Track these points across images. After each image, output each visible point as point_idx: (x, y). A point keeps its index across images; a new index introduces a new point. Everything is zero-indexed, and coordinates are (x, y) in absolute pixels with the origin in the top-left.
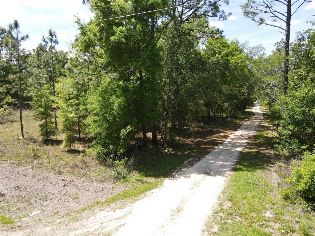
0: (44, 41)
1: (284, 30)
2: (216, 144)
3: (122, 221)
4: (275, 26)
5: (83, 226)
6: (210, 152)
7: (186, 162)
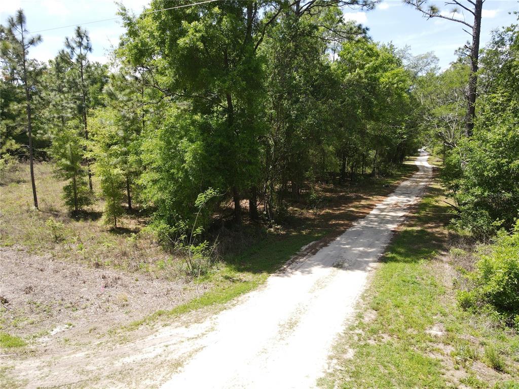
0: (69, 46)
1: (471, 27)
2: (353, 217)
3: (200, 342)
4: (455, 20)
5: (137, 350)
6: (343, 232)
7: (304, 248)
